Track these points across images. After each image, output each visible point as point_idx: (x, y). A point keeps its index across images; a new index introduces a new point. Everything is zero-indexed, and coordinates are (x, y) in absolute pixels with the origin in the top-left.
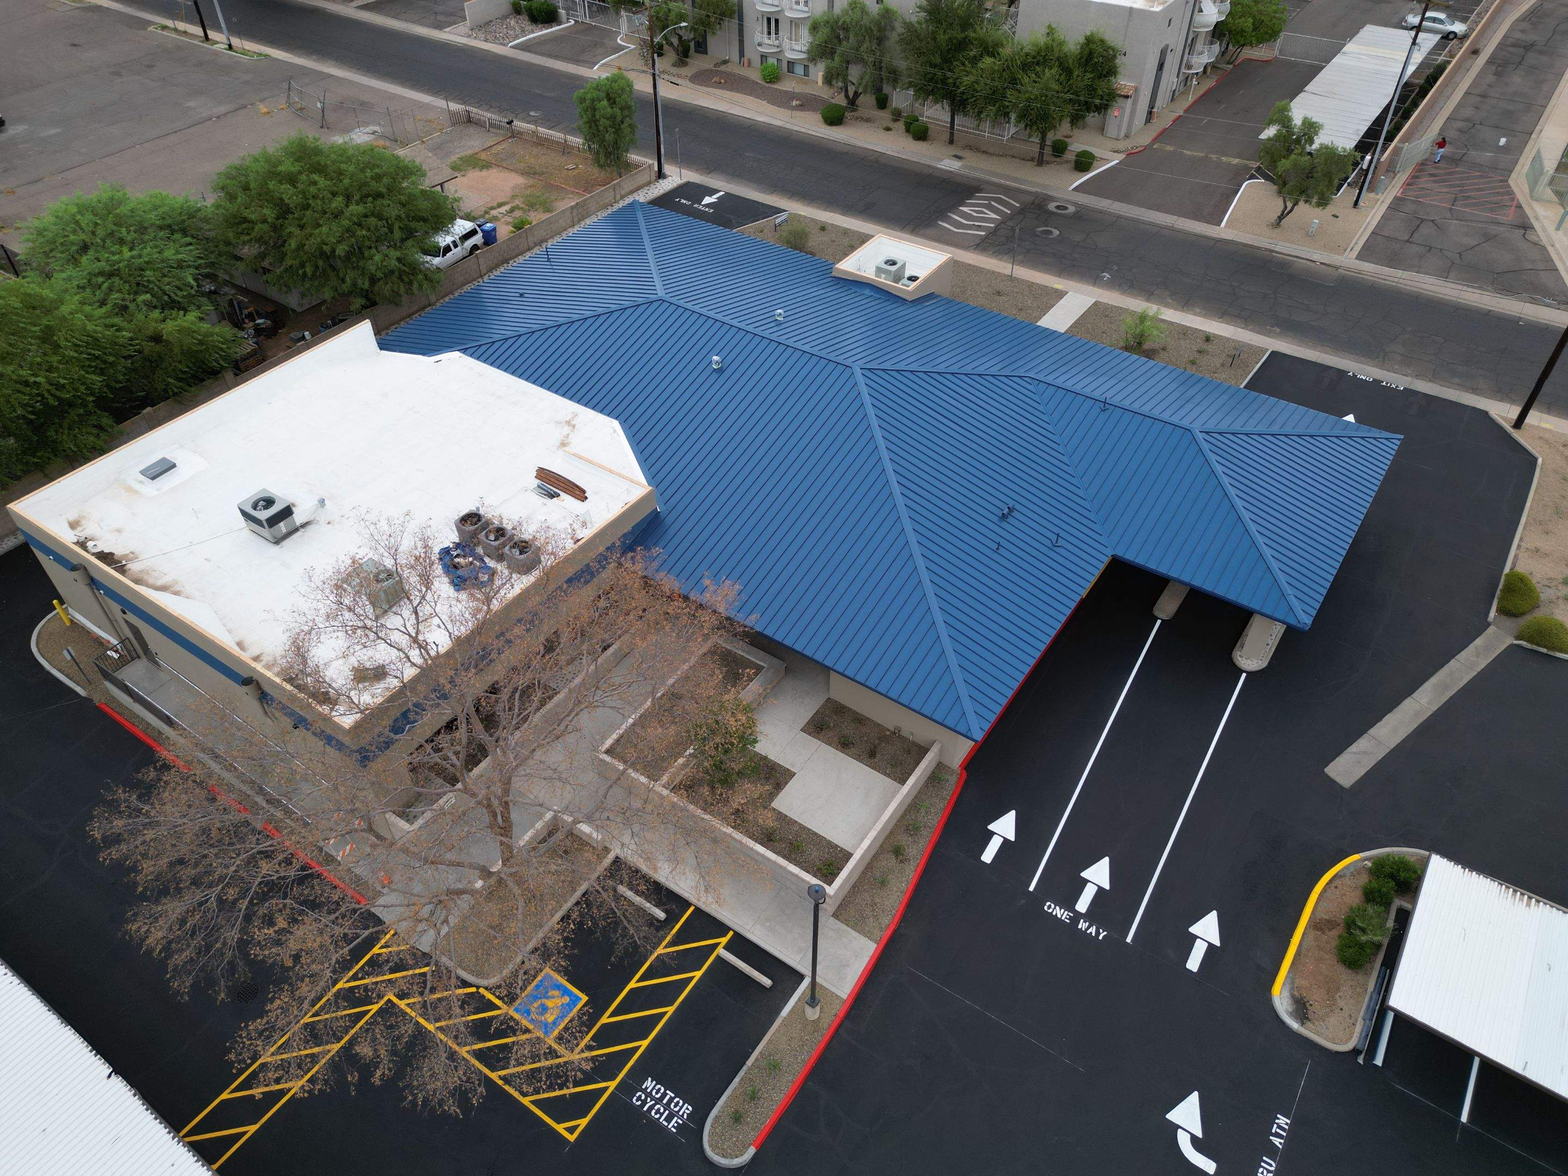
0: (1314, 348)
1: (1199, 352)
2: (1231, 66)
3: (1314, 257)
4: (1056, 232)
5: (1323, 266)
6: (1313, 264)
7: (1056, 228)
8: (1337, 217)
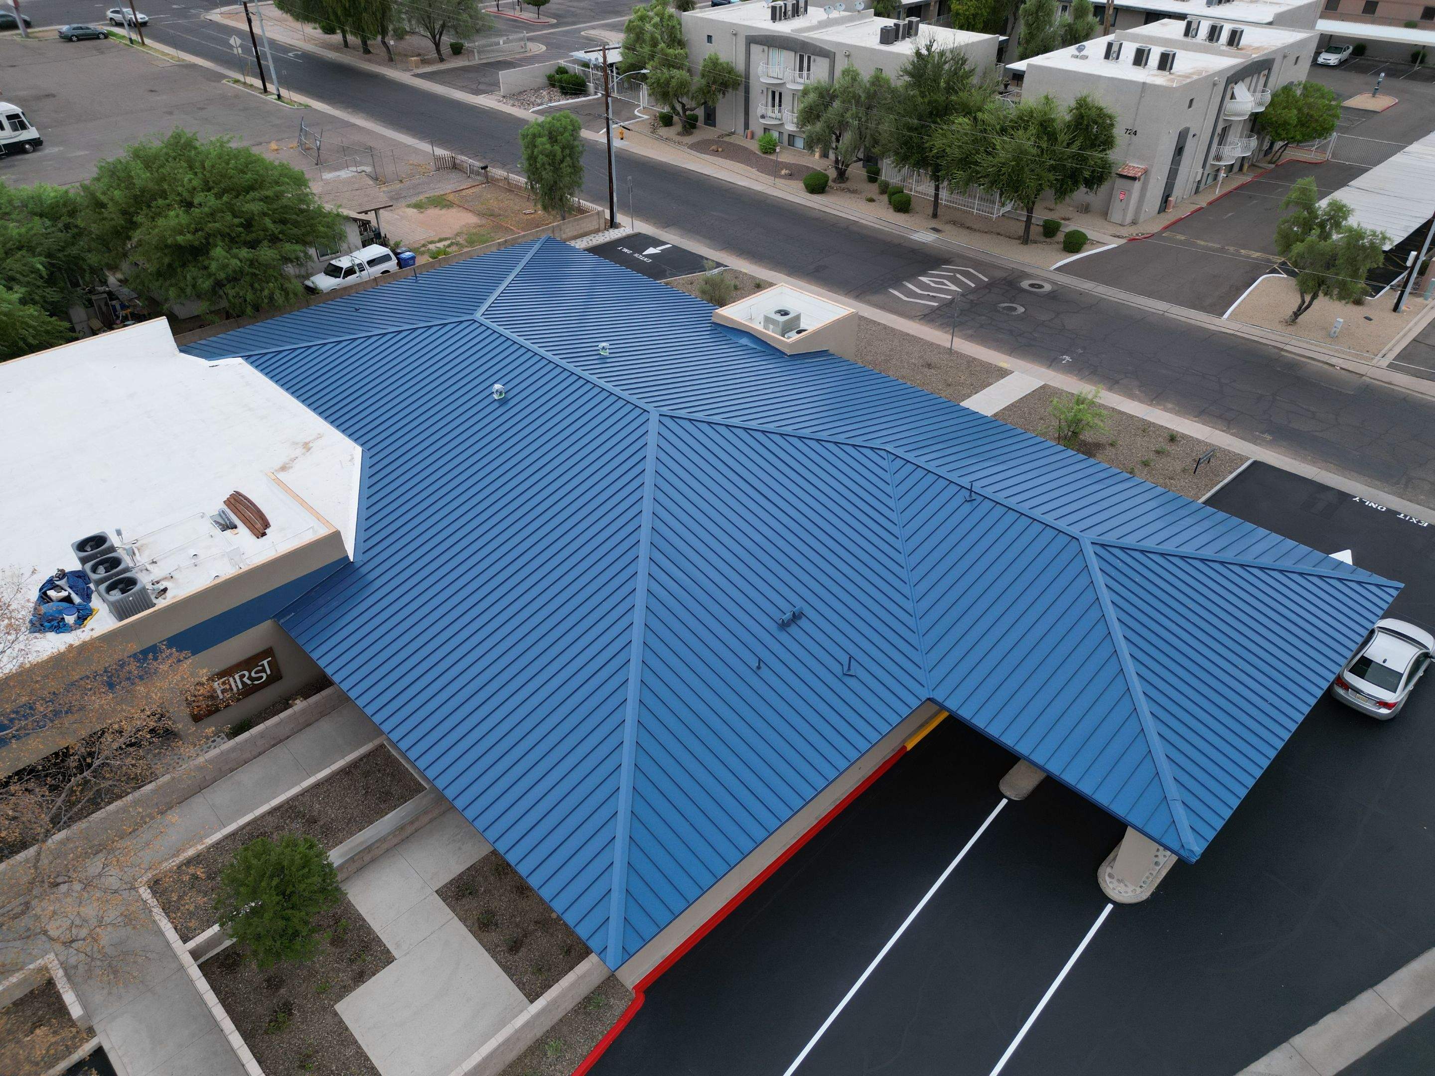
0: (1313, 463)
1: (1158, 452)
2: (1273, 166)
3: (1333, 361)
4: (1021, 310)
5: (1343, 372)
6: (1331, 368)
7: (1022, 306)
8: (1370, 320)
